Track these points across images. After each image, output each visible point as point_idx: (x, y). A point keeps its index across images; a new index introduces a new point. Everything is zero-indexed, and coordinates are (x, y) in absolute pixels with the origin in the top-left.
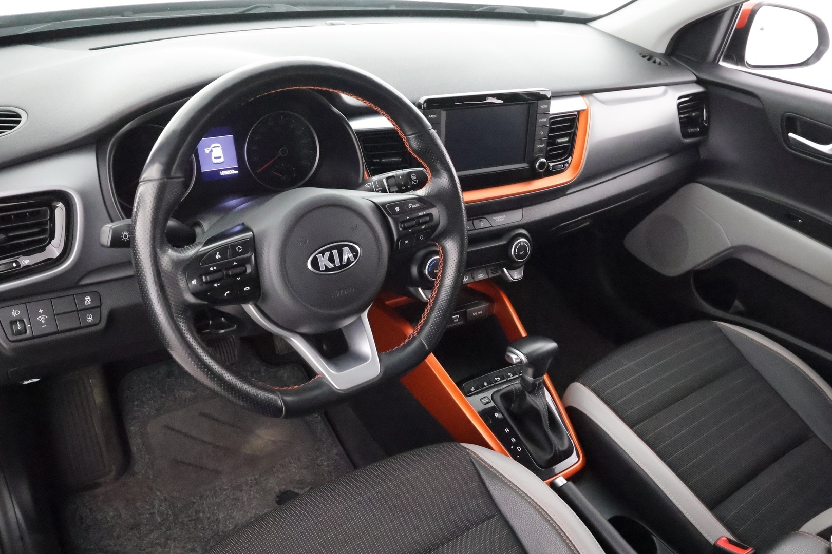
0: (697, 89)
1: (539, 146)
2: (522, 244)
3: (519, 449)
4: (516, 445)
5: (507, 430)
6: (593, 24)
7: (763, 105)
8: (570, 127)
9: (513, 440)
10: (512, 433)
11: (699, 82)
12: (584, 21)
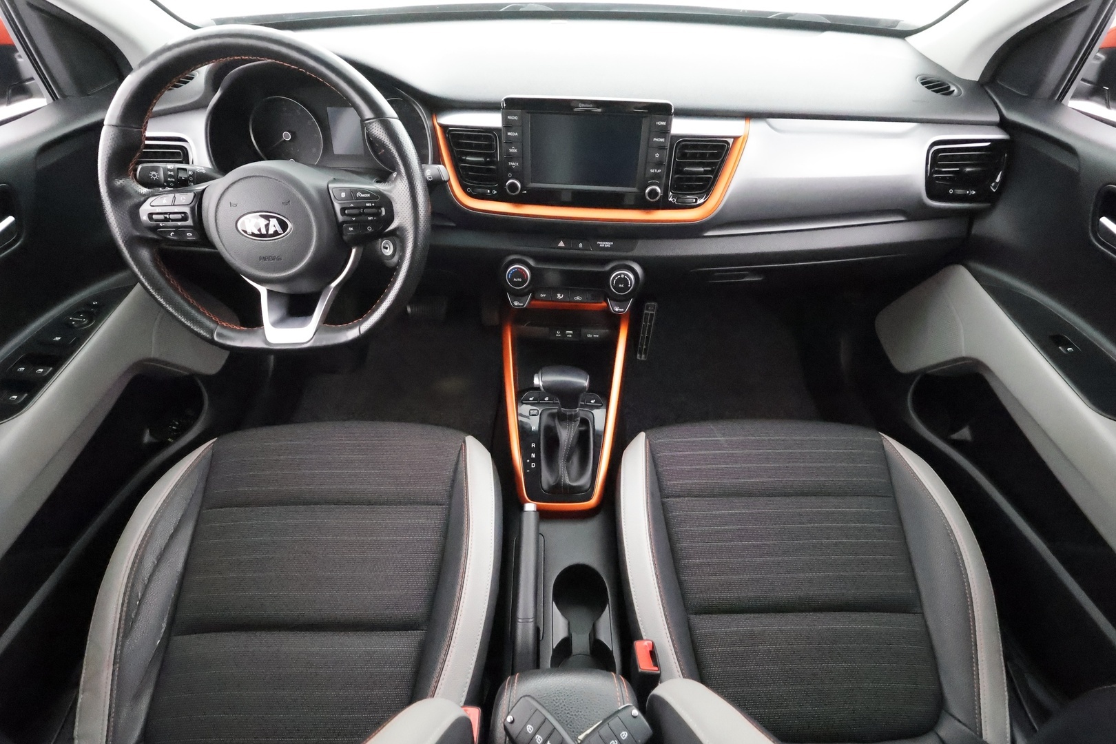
0: (999, 135)
1: (652, 171)
2: (622, 276)
3: (533, 465)
4: (533, 460)
5: (533, 445)
6: (909, 39)
7: (1080, 167)
8: (713, 156)
9: (533, 455)
10: (537, 451)
11: (1004, 124)
12: (903, 34)
